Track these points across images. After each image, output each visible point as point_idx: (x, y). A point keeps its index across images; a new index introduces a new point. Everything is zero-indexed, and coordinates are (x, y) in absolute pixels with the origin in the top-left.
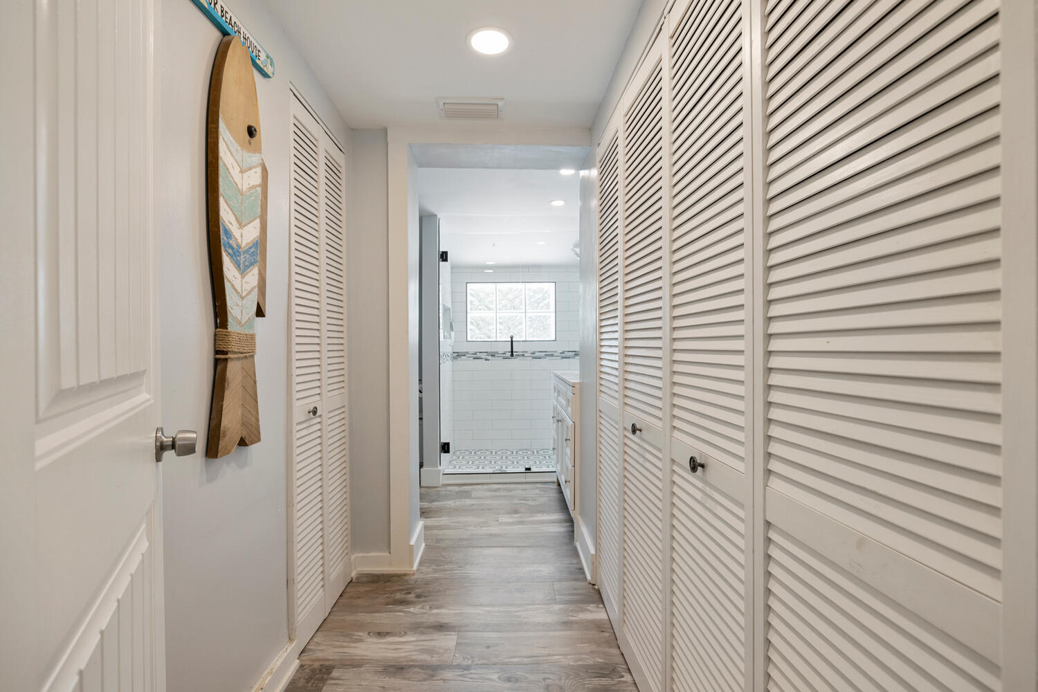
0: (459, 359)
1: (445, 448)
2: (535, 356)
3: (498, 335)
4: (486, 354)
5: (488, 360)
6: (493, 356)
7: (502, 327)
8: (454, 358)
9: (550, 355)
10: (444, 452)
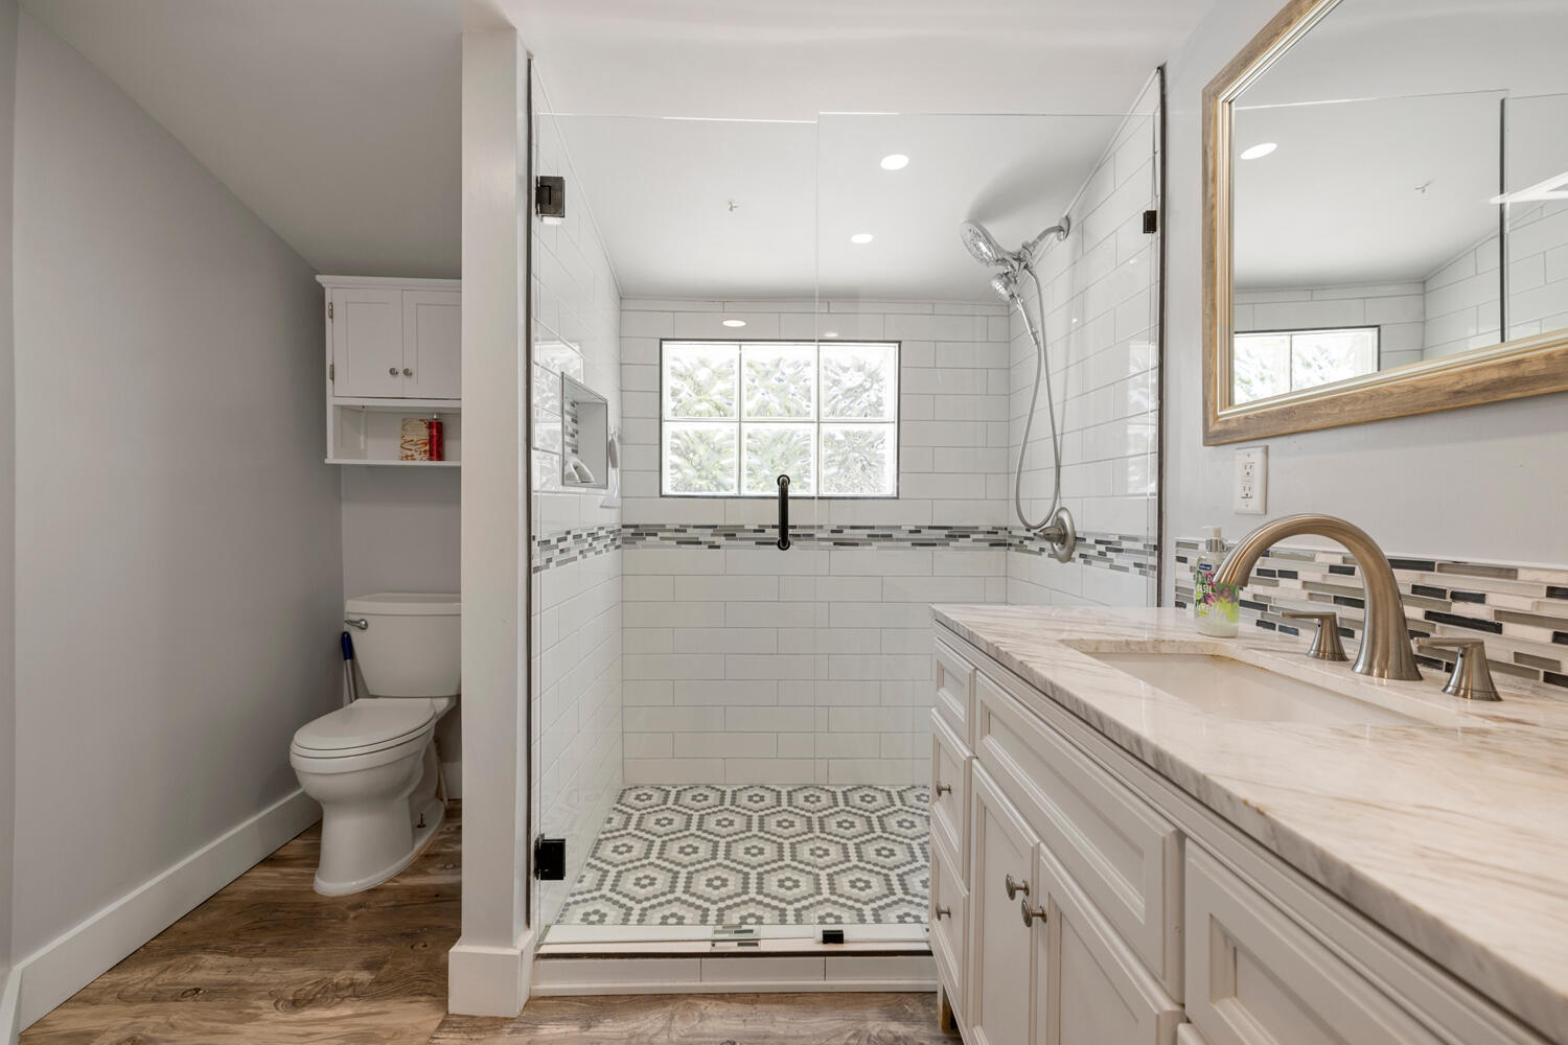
0: (639, 543)
1: (549, 860)
2: (840, 539)
3: (745, 481)
4: (711, 531)
5: (718, 547)
6: (730, 536)
7: (755, 460)
8: (626, 541)
9: (886, 536)
10: (545, 877)
